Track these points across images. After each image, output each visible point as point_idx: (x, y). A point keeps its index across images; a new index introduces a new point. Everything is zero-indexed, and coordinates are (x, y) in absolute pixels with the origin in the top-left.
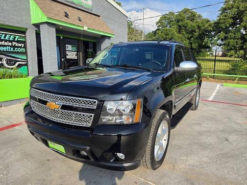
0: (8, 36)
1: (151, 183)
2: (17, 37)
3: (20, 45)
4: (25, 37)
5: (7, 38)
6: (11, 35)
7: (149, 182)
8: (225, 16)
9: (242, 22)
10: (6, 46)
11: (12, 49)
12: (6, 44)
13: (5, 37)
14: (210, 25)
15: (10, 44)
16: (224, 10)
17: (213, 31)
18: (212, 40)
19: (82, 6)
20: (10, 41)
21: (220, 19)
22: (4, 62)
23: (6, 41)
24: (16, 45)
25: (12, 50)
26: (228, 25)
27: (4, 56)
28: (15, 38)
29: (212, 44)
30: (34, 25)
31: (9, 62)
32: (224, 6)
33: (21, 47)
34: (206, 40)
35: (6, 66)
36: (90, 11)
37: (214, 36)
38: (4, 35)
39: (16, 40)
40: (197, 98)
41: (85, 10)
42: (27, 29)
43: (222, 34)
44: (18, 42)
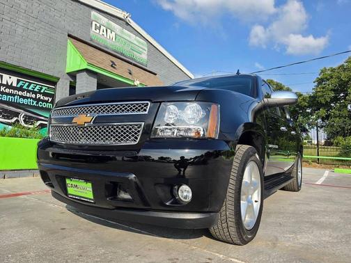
0: (32, 86)
1: (236, 260)
2: (44, 88)
3: (46, 98)
4: (55, 89)
5: (30, 88)
6: (37, 84)
7: (233, 260)
8: (323, 88)
9: (347, 95)
10: (27, 98)
11: (35, 102)
12: (28, 95)
13: (28, 86)
14: (304, 100)
15: (34, 96)
16: (320, 81)
17: (309, 107)
18: (309, 119)
19: (134, 60)
20: (34, 92)
21: (317, 92)
22: (21, 119)
23: (29, 91)
24: (42, 98)
25: (35, 104)
26: (329, 100)
27: (22, 111)
28: (41, 88)
29: (309, 125)
30: (69, 74)
31: (28, 120)
32: (320, 77)
33: (47, 102)
34: (301, 118)
35: (23, 124)
36: (143, 67)
37: (311, 114)
38: (27, 84)
39: (42, 91)
40: (299, 174)
41: (138, 64)
42: (59, 79)
43: (322, 112)
44: (45, 94)
